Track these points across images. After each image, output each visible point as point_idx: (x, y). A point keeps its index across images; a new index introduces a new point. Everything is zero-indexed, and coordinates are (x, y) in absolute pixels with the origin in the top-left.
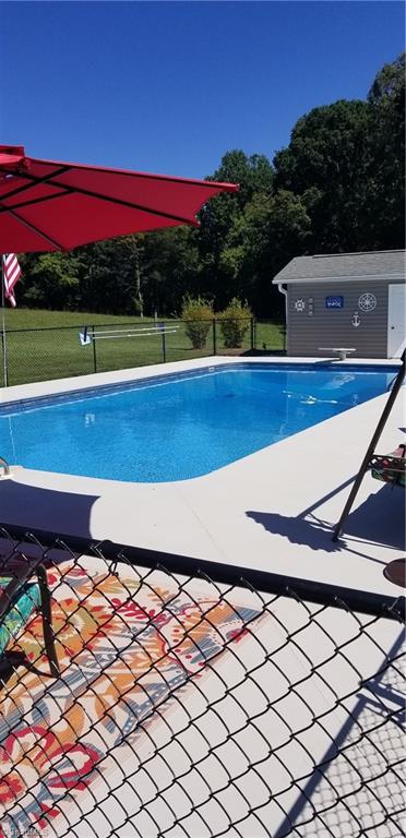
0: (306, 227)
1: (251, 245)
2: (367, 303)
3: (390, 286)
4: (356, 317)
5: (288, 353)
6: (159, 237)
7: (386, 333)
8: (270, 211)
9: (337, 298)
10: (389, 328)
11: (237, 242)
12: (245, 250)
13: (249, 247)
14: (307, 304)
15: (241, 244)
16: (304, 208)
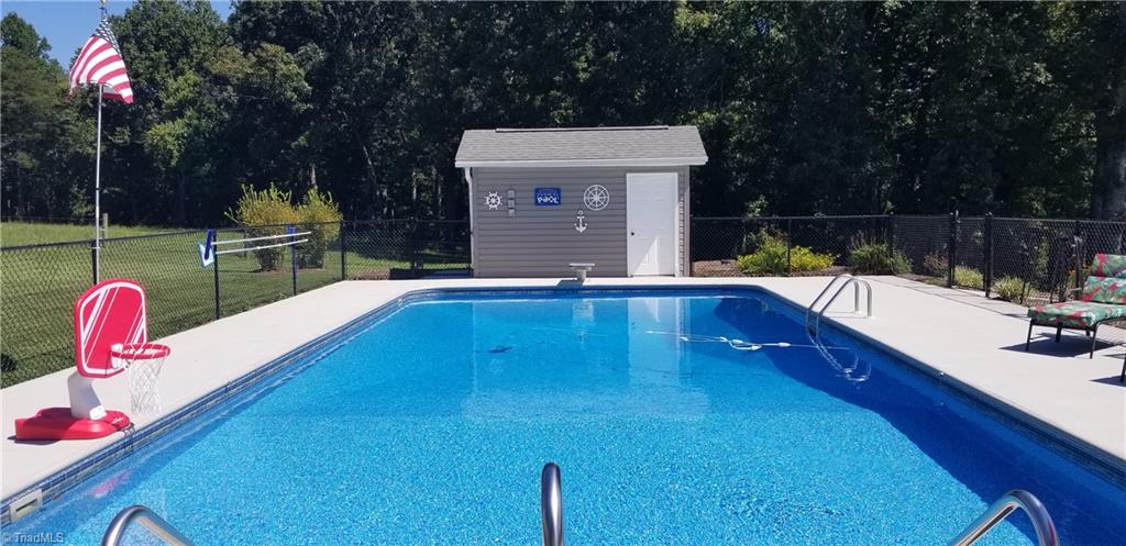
0: (304, 99)
1: (198, 119)
2: (596, 198)
3: (628, 175)
4: (581, 218)
5: (476, 272)
6: (28, 99)
7: (626, 240)
8: (250, 71)
9: (550, 191)
10: (629, 234)
11: (176, 113)
12: (189, 125)
13: (195, 122)
14: (505, 200)
15: (181, 116)
16: (301, 71)
